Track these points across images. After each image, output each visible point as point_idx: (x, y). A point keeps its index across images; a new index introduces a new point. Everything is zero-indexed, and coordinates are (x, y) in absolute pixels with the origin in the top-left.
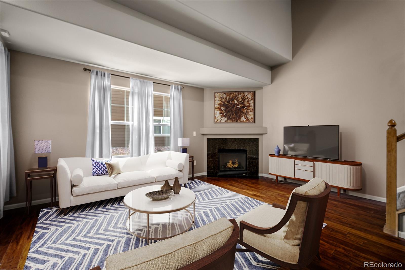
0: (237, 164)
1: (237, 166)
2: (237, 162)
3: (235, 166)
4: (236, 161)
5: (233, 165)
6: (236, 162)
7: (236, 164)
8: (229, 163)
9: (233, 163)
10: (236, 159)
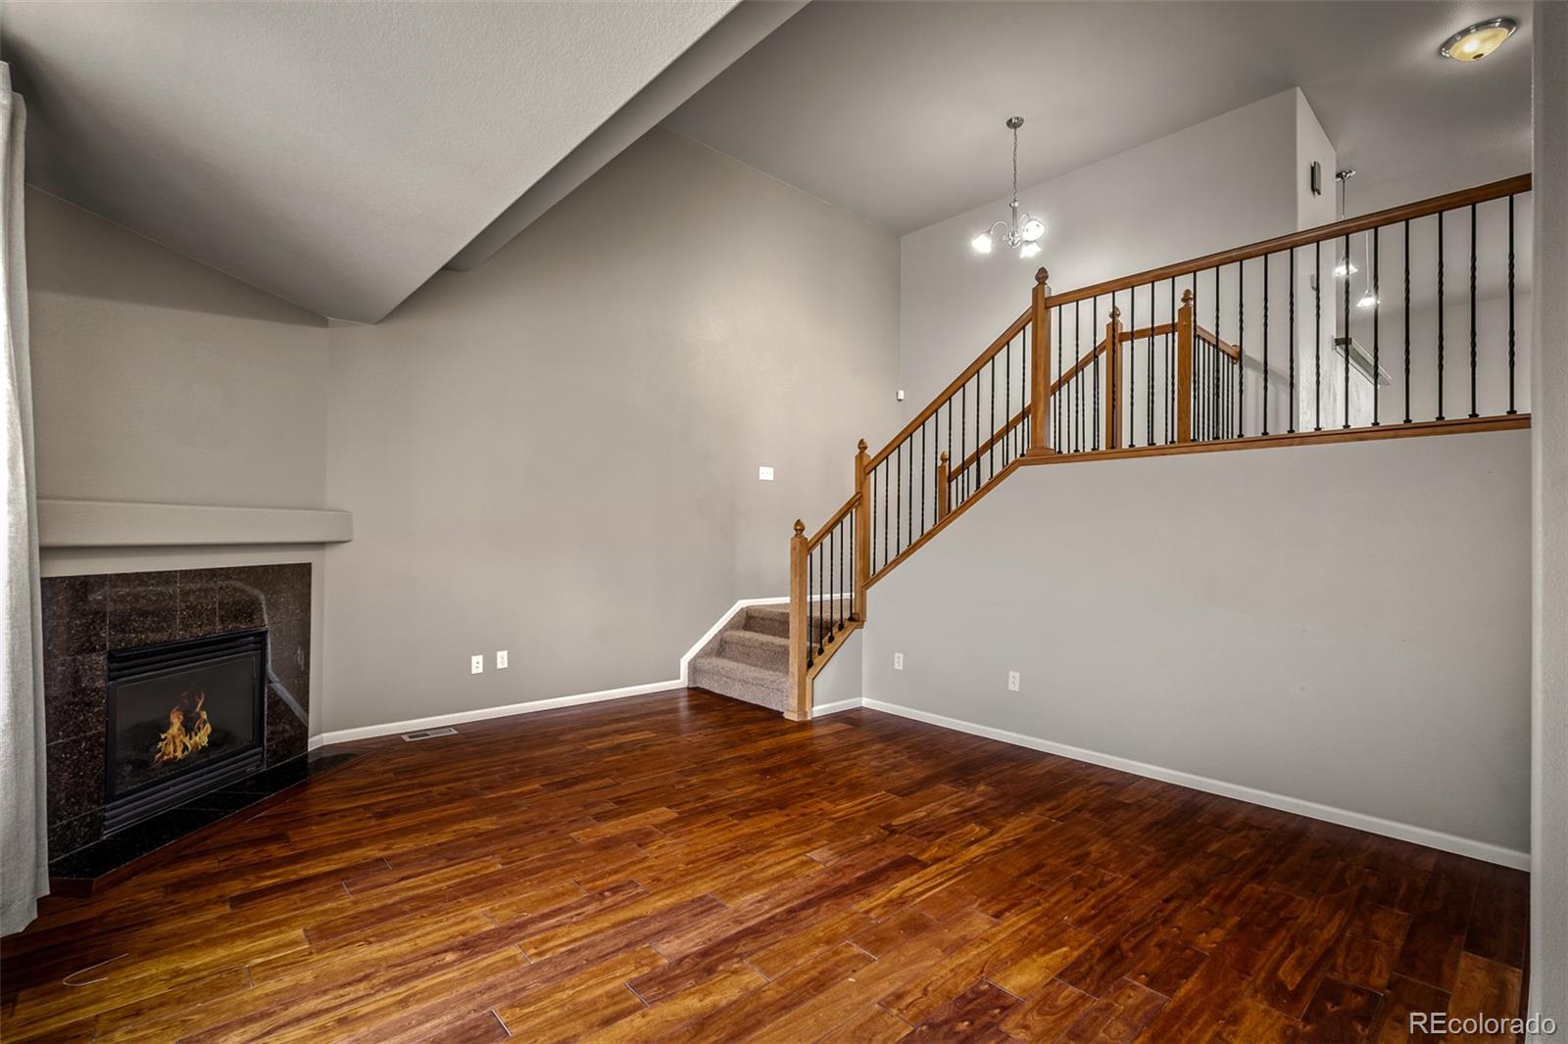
0: (205, 722)
1: (205, 740)
2: (204, 715)
3: (197, 738)
4: (198, 709)
5: (186, 740)
6: (199, 716)
7: (199, 729)
8: (170, 731)
9: (189, 727)
10: (200, 698)
